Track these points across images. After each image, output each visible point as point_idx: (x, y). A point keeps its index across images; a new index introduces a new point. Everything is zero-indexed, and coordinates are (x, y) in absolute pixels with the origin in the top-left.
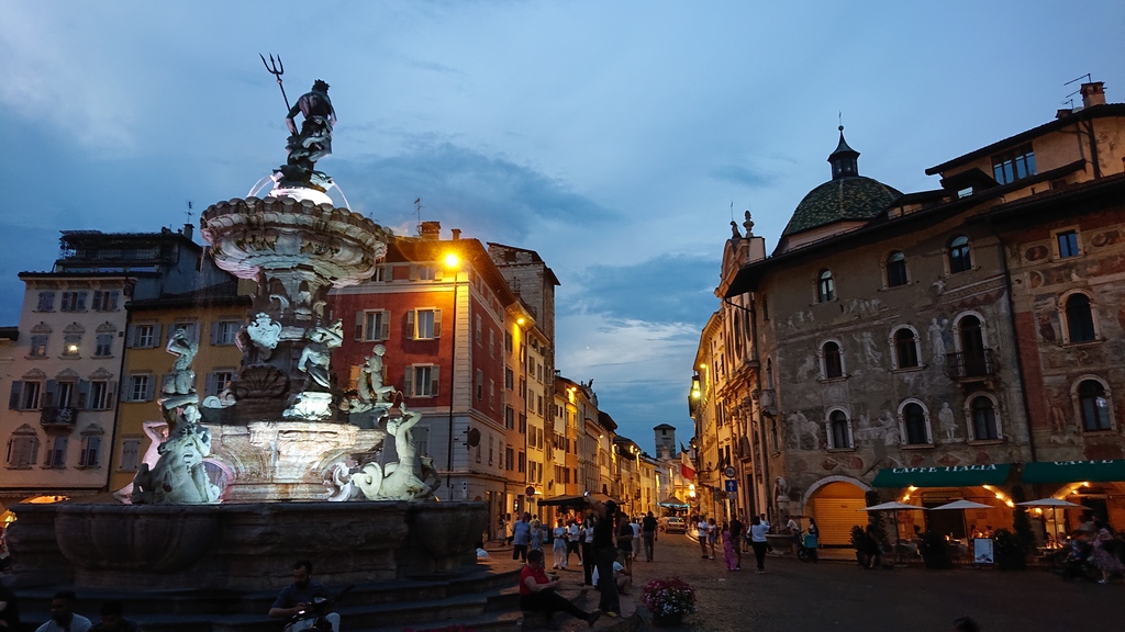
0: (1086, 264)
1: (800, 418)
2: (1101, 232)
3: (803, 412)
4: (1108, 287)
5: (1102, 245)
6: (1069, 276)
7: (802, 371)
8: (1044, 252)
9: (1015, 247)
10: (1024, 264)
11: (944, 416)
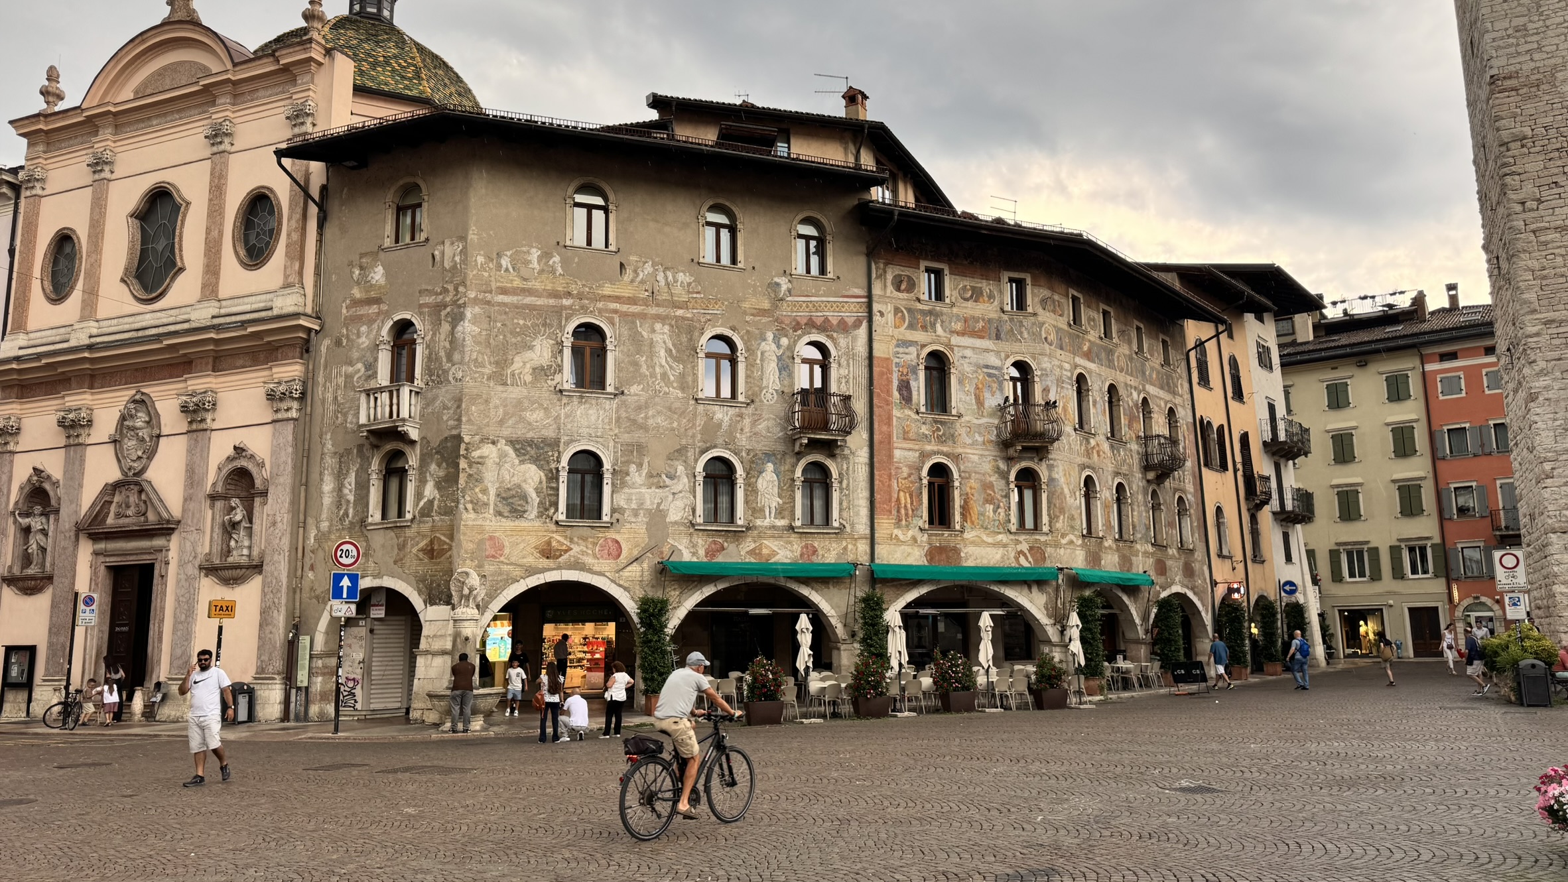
0: (951, 316)
1: (503, 456)
2: (967, 282)
3: (512, 442)
4: (968, 353)
5: (966, 300)
6: (933, 325)
7: (523, 363)
8: (912, 286)
9: (882, 266)
10: (888, 294)
11: (765, 483)
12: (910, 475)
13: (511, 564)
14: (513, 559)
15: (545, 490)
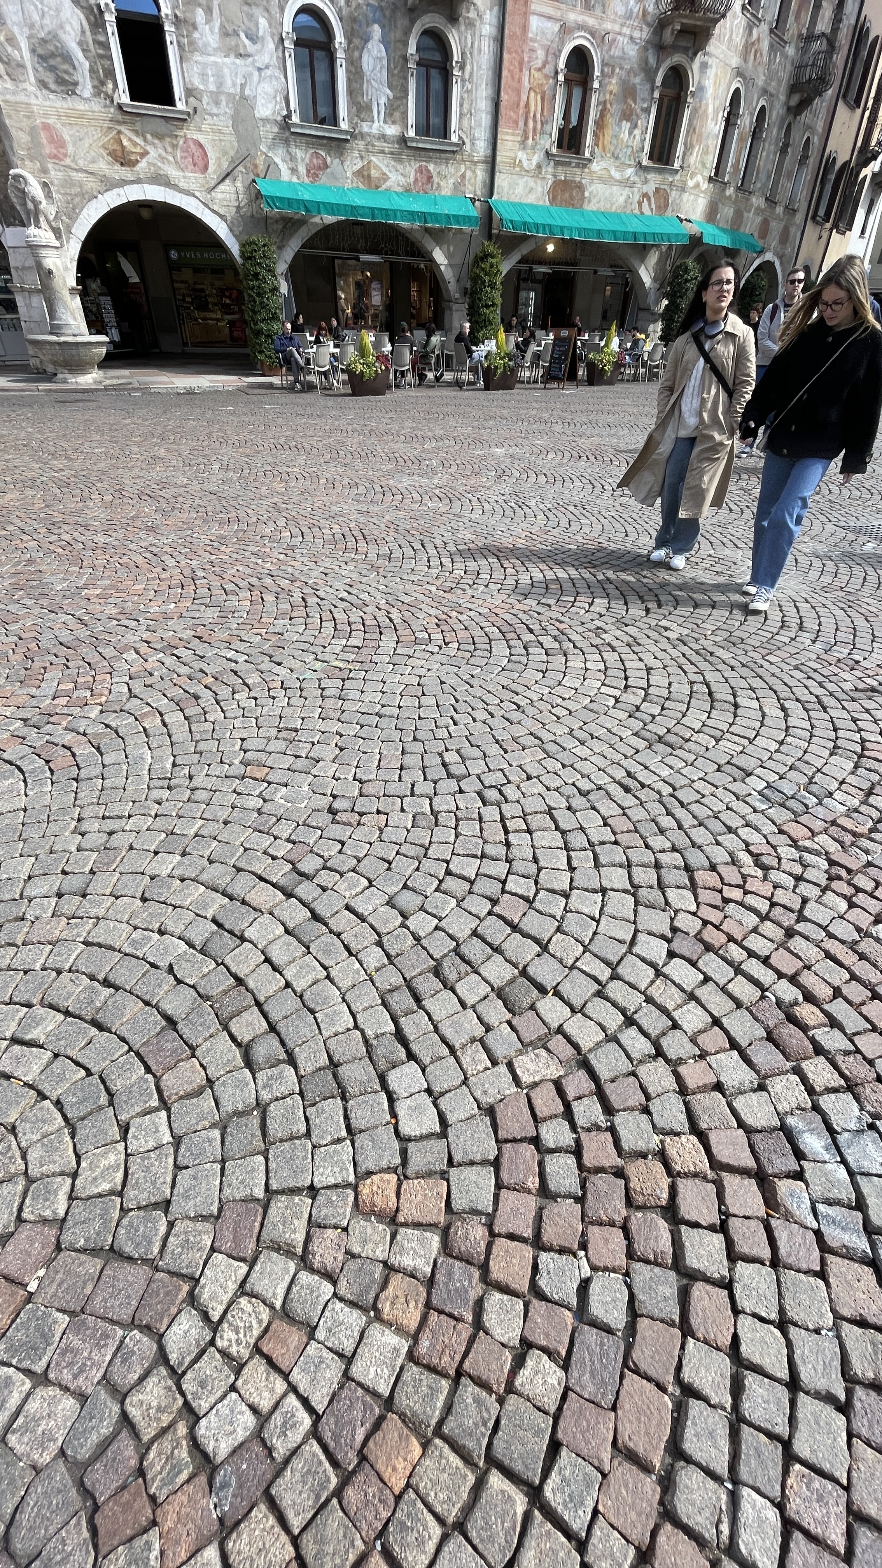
11: (371, 62)
12: (544, 66)
13: (80, 170)
14: (81, 163)
15: (92, 47)
